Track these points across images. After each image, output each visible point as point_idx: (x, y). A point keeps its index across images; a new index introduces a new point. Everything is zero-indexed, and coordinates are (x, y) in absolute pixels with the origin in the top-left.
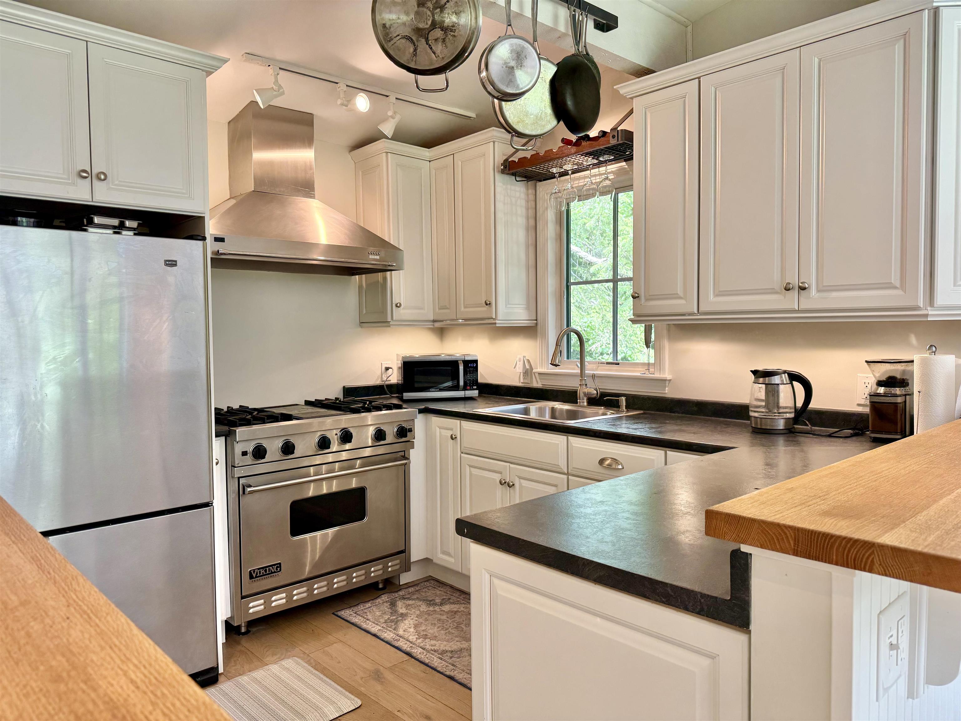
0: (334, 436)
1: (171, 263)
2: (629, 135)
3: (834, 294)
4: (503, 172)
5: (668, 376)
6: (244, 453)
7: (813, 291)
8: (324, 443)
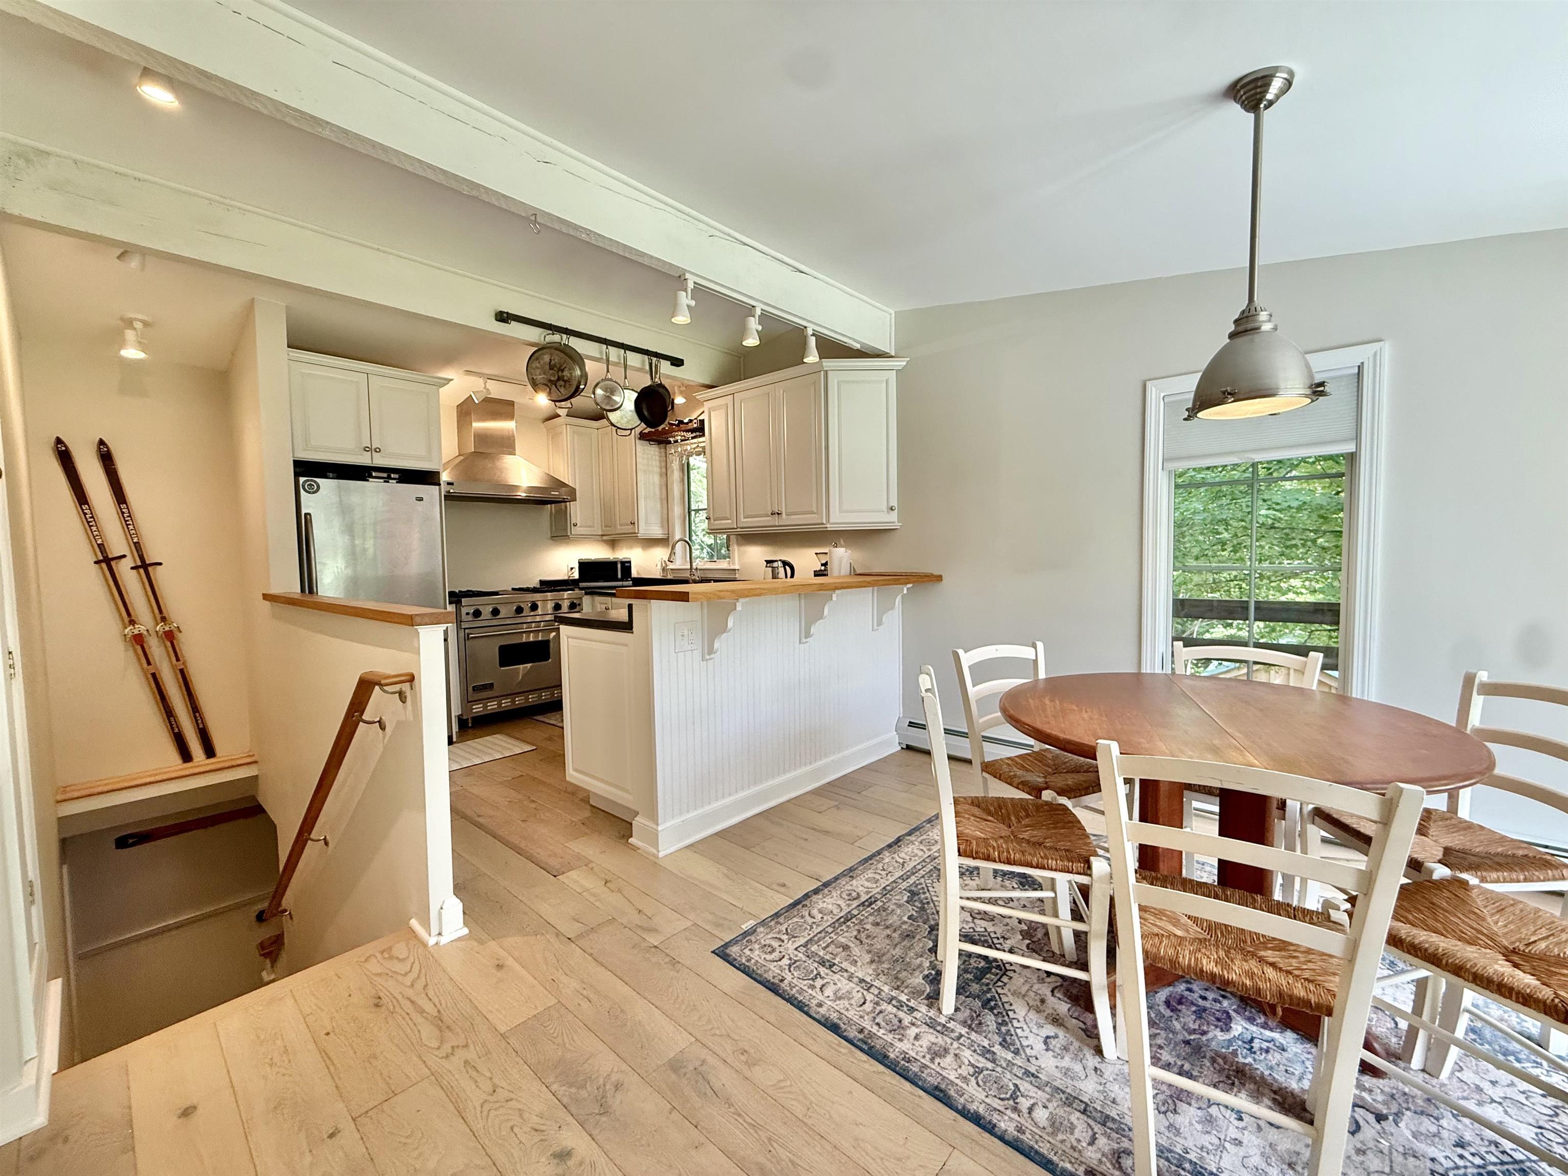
0: (526, 607)
1: (420, 499)
2: (702, 422)
3: (793, 517)
4: (640, 439)
5: (737, 567)
6: (468, 614)
7: (784, 516)
8: (519, 610)
